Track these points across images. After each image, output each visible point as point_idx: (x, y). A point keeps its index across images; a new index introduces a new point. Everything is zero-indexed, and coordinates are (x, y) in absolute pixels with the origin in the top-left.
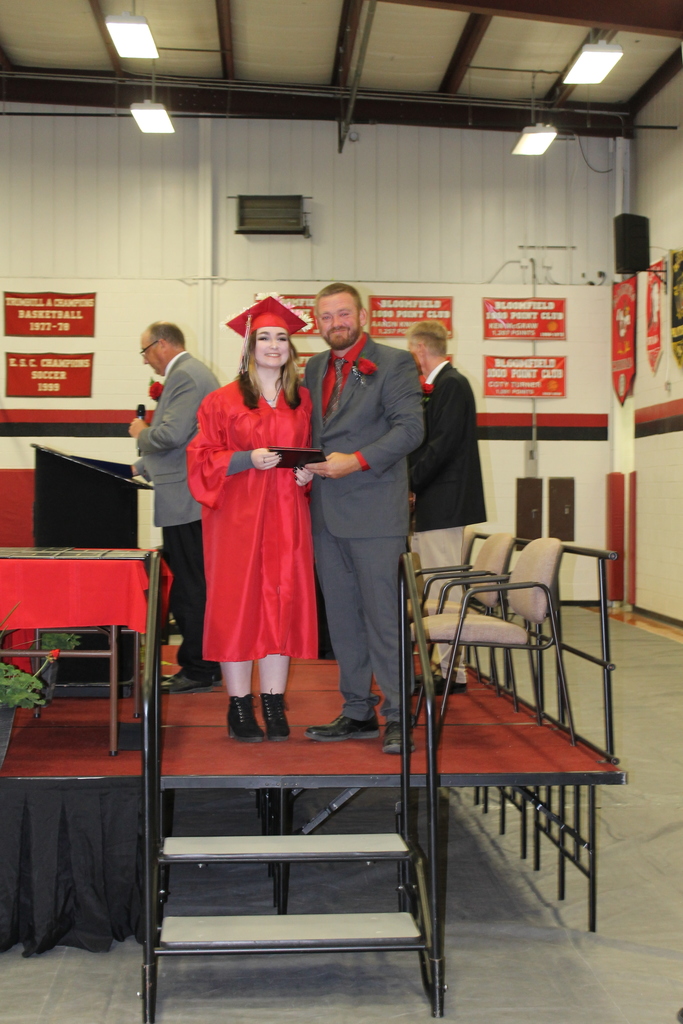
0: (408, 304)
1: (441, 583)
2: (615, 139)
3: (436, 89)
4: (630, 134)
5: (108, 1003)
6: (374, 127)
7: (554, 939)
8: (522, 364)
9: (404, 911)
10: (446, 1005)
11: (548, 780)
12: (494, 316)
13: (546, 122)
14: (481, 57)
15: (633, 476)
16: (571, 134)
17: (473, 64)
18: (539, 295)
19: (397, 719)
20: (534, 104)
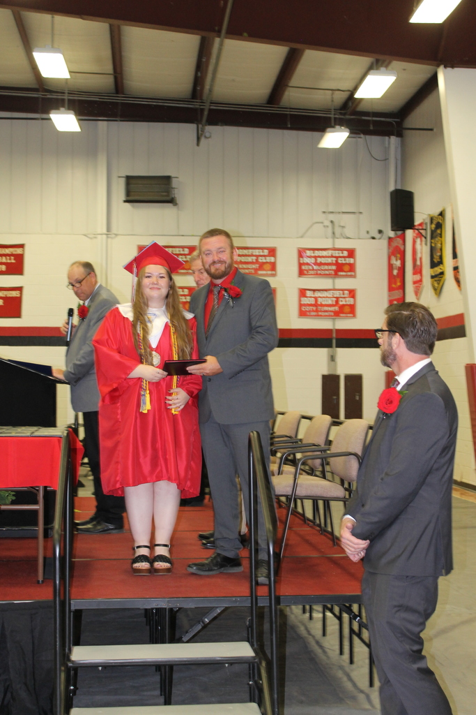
0: (245, 252)
2: (389, 138)
3: (265, 102)
4: (399, 134)
6: (222, 128)
8: (325, 294)
9: (253, 702)
12: (306, 260)
13: (341, 125)
14: (296, 80)
16: (359, 134)
17: (291, 84)
18: (337, 246)
20: (333, 113)
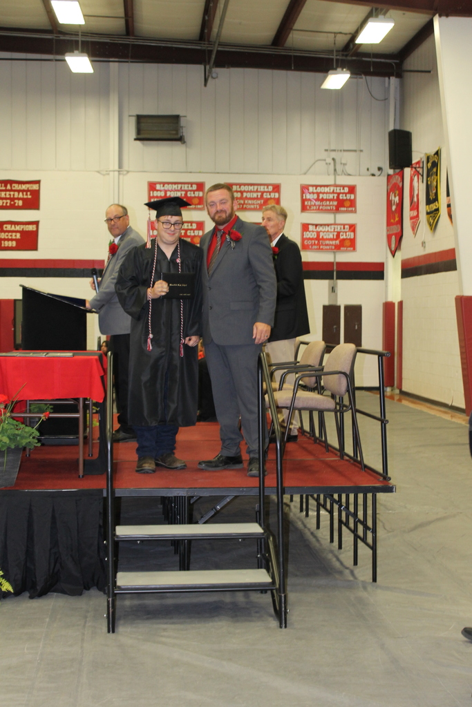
0: (251, 188)
1: (281, 372)
2: (389, 78)
3: (269, 43)
4: (399, 75)
5: (85, 623)
6: (228, 70)
7: (351, 586)
8: (327, 229)
9: (261, 568)
10: (288, 622)
11: (347, 490)
12: (308, 196)
13: (343, 67)
14: (299, 23)
15: (401, 304)
16: (361, 75)
17: (295, 27)
18: (338, 182)
19: (257, 456)
20: (335, 54)
